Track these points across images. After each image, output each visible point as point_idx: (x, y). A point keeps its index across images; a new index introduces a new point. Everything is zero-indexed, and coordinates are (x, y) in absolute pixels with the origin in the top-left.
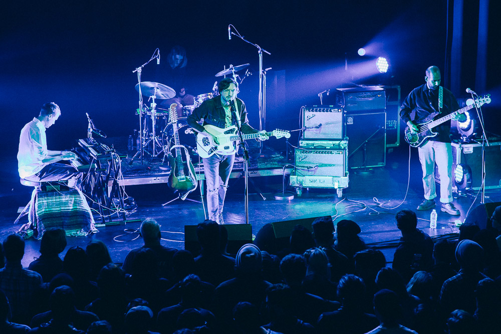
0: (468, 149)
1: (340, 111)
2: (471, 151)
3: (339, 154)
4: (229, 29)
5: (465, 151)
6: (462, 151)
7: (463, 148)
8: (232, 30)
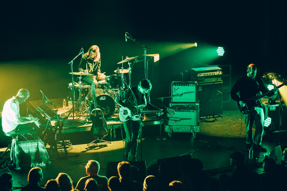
0: (273, 108)
1: (194, 85)
2: (274, 108)
3: (194, 112)
4: (126, 35)
5: (271, 109)
6: (269, 109)
7: (269, 107)
8: (128, 35)
